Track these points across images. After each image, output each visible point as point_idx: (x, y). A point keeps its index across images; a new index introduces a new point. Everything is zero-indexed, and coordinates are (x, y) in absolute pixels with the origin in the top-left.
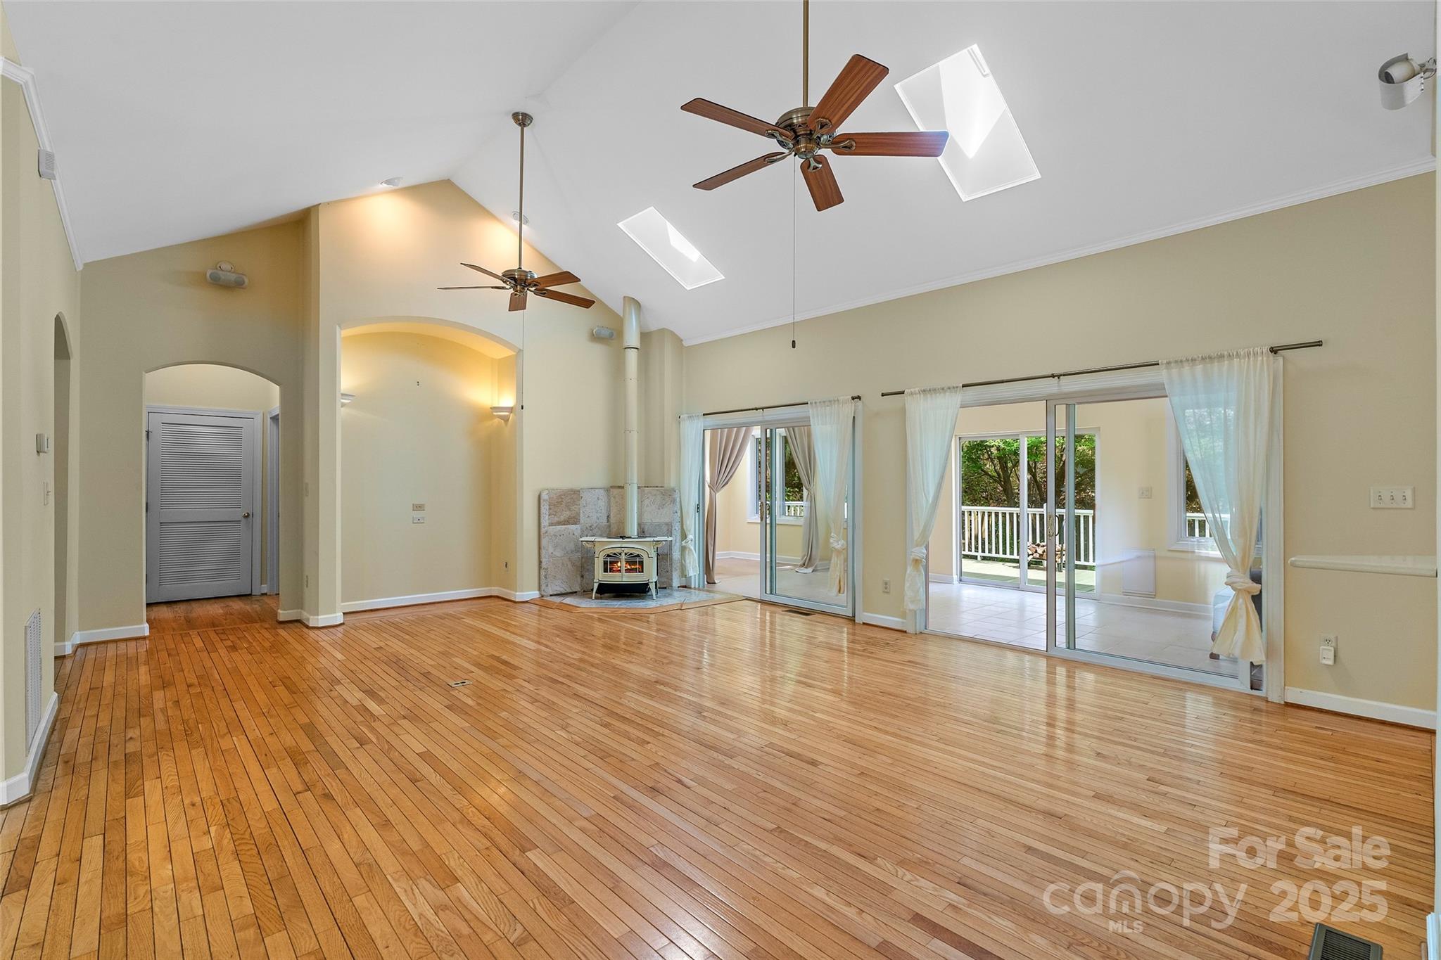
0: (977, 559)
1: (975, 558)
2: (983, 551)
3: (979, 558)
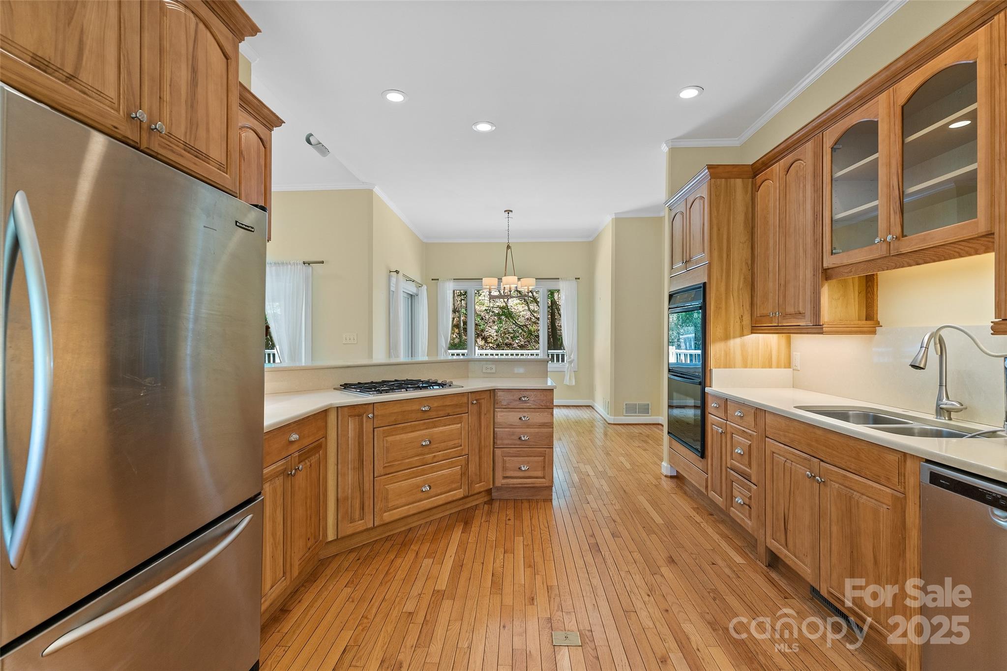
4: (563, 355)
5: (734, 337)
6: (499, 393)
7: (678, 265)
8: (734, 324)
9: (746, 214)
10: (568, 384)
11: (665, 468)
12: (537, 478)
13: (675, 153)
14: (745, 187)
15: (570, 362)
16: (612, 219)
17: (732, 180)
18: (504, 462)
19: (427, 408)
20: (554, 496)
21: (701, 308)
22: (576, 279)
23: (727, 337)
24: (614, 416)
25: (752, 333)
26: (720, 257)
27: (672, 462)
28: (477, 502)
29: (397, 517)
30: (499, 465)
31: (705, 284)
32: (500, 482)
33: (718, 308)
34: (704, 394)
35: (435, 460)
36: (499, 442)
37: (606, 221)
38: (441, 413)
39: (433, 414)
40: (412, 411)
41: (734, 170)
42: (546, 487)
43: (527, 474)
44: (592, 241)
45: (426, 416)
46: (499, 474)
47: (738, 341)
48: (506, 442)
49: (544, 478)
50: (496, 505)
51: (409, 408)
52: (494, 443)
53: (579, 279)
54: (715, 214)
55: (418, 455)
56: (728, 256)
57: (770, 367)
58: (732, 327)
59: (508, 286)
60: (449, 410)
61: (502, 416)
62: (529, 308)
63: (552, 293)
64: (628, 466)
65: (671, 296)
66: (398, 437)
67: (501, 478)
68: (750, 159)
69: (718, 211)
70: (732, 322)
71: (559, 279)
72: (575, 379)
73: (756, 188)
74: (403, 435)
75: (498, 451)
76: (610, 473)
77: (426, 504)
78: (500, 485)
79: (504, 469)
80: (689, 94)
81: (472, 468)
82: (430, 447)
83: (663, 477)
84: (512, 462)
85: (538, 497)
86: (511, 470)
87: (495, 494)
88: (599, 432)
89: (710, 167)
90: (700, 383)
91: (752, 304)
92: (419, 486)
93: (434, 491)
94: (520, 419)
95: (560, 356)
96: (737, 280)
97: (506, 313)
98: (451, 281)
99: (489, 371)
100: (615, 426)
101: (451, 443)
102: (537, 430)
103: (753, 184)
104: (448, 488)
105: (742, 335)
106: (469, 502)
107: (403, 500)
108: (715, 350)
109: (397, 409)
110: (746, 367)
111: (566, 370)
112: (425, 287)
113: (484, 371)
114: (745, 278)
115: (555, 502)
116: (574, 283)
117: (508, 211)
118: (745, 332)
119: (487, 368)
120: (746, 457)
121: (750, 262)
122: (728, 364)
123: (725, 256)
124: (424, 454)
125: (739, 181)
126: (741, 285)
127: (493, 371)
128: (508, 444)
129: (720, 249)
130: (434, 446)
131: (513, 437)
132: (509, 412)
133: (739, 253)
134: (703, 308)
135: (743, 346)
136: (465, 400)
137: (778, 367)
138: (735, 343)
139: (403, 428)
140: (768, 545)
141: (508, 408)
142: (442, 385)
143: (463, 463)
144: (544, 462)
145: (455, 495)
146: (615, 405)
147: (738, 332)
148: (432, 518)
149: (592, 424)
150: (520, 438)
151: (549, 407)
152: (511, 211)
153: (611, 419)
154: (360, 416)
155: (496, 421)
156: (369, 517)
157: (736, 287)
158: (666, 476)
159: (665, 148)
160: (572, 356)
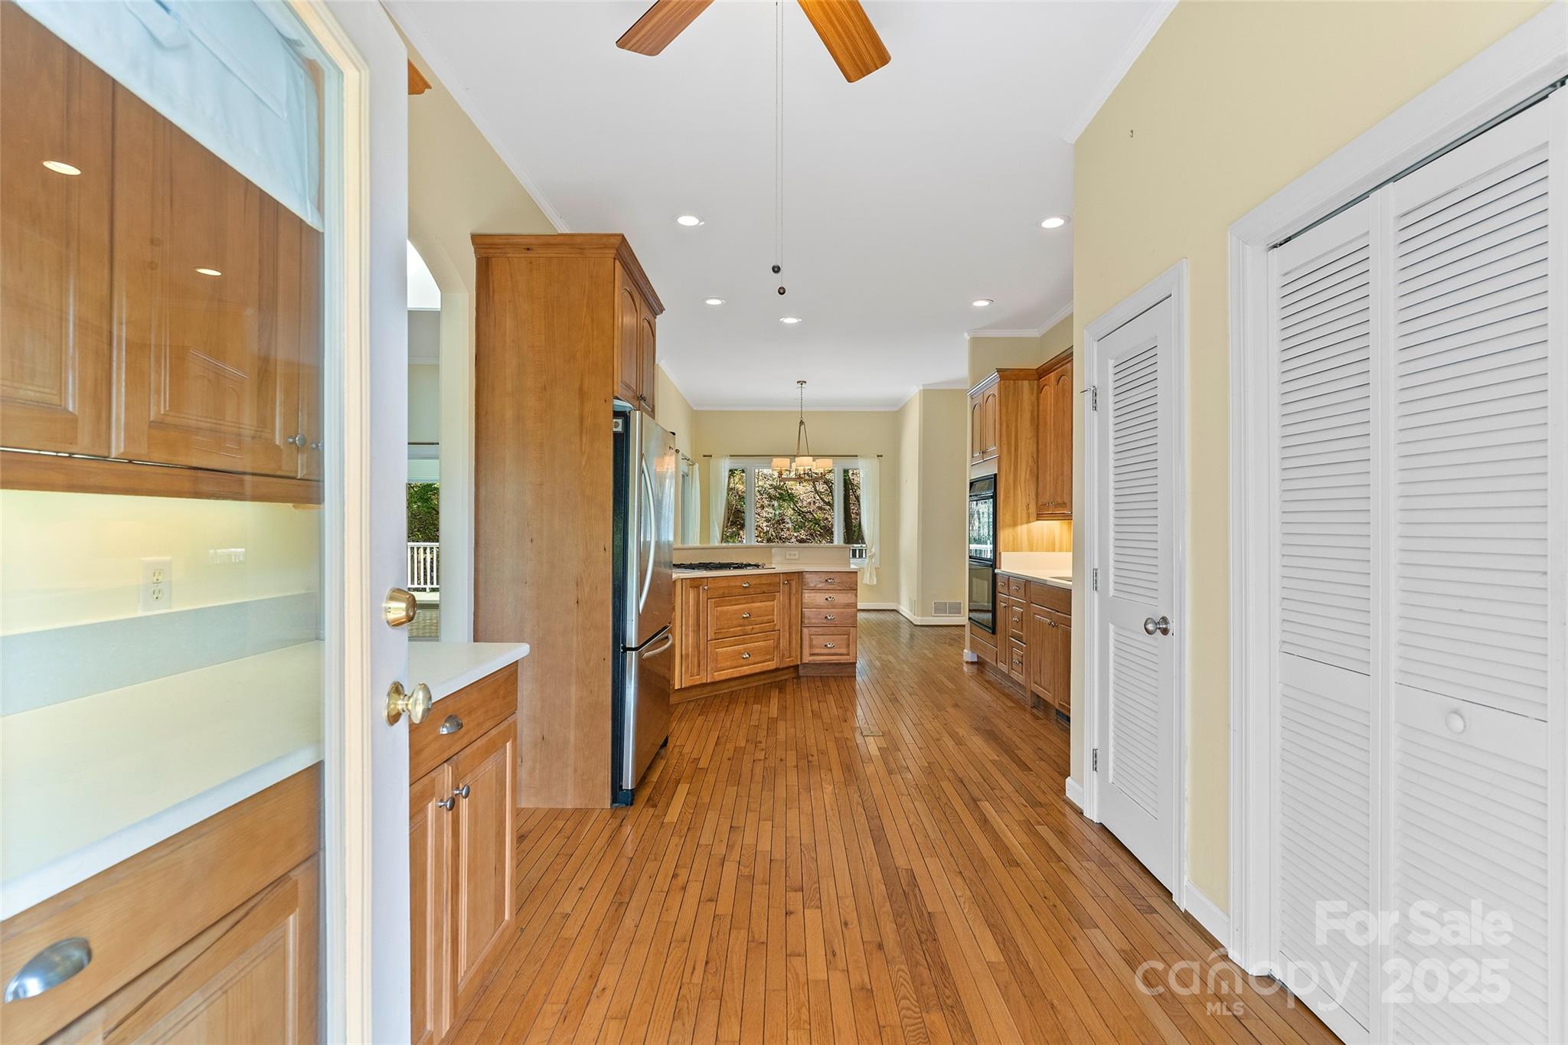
0: (425, 591)
1: (424, 590)
2: (432, 583)
3: (428, 590)
4: (861, 551)
5: (1021, 524)
6: (807, 576)
7: (977, 455)
8: (1021, 512)
9: (1032, 412)
10: (868, 583)
11: (968, 655)
12: (841, 655)
13: (976, 343)
14: (1032, 389)
15: (871, 557)
16: (920, 391)
17: (1020, 382)
18: (811, 640)
19: (747, 585)
20: (857, 674)
21: (992, 497)
22: (878, 456)
23: (1015, 524)
24: (922, 616)
25: (1037, 520)
26: (1009, 451)
27: (973, 648)
28: (786, 677)
29: (723, 678)
30: (806, 643)
31: (995, 475)
32: (807, 659)
33: (1007, 497)
34: (994, 576)
35: (754, 631)
36: (806, 621)
37: (912, 391)
38: (758, 591)
39: (752, 590)
40: (736, 587)
41: (1022, 373)
42: (851, 663)
43: (833, 651)
44: (897, 412)
45: (746, 591)
46: (806, 651)
47: (1025, 527)
48: (813, 621)
49: (848, 655)
50: (804, 680)
51: (733, 584)
52: (802, 622)
53: (881, 456)
54: (1004, 410)
55: (740, 626)
56: (1016, 450)
57: (1054, 551)
58: (1019, 514)
59: (802, 468)
60: (765, 588)
61: (808, 597)
62: (815, 489)
63: (846, 472)
64: (931, 656)
65: (971, 484)
66: (725, 608)
67: (808, 655)
68: (1034, 364)
69: (1007, 409)
70: (1019, 511)
71: (857, 456)
72: (877, 576)
73: (1040, 390)
74: (728, 607)
75: (805, 631)
76: (911, 660)
77: (747, 670)
78: (807, 662)
79: (811, 646)
80: (981, 304)
81: (783, 643)
82: (749, 619)
83: (965, 664)
84: (819, 641)
85: (843, 674)
86: (818, 648)
87: (801, 672)
88: (905, 633)
89: (999, 371)
90: (991, 566)
91: (1037, 494)
92: (740, 653)
93: (752, 659)
94: (827, 599)
95: (857, 551)
96: (1024, 473)
97: (786, 497)
98: (727, 458)
99: (792, 557)
100: (922, 628)
101: (766, 618)
102: (842, 610)
103: (1038, 386)
104: (763, 659)
105: (1028, 522)
106: (780, 676)
107: (728, 664)
108: (1004, 535)
109: (724, 584)
110: (1032, 550)
111: (866, 567)
112: (697, 465)
113: (787, 557)
114: (1031, 471)
115: (858, 678)
116: (876, 461)
117: (802, 383)
118: (1031, 519)
119: (790, 555)
120: (1020, 622)
121: (1035, 457)
122: (1016, 548)
123: (1013, 449)
124: (744, 626)
125: (1026, 383)
126: (1027, 477)
127: (797, 557)
128: (815, 623)
129: (1009, 444)
130: (753, 619)
131: (819, 617)
132: (816, 592)
133: (1026, 447)
134: (994, 497)
135: (1029, 531)
136: (777, 579)
137: (1061, 550)
138: (1022, 529)
139: (731, 601)
140: (1032, 689)
141: (815, 589)
142: (757, 566)
143: (776, 638)
144: (849, 640)
145: (768, 666)
146: (922, 603)
147: (1025, 519)
148: (749, 685)
149: (896, 626)
150: (826, 617)
151: (853, 588)
152: (805, 382)
153: (918, 620)
154: (698, 587)
155: (804, 601)
156: (703, 674)
157: (1023, 478)
158: (967, 662)
159: (967, 336)
160: (873, 550)
